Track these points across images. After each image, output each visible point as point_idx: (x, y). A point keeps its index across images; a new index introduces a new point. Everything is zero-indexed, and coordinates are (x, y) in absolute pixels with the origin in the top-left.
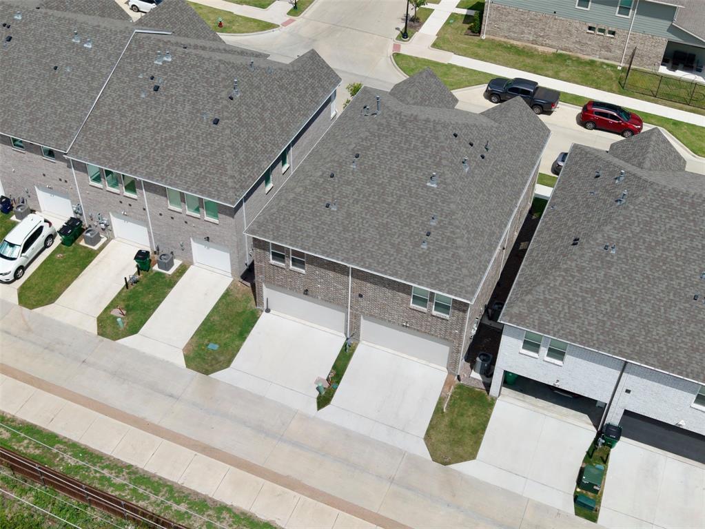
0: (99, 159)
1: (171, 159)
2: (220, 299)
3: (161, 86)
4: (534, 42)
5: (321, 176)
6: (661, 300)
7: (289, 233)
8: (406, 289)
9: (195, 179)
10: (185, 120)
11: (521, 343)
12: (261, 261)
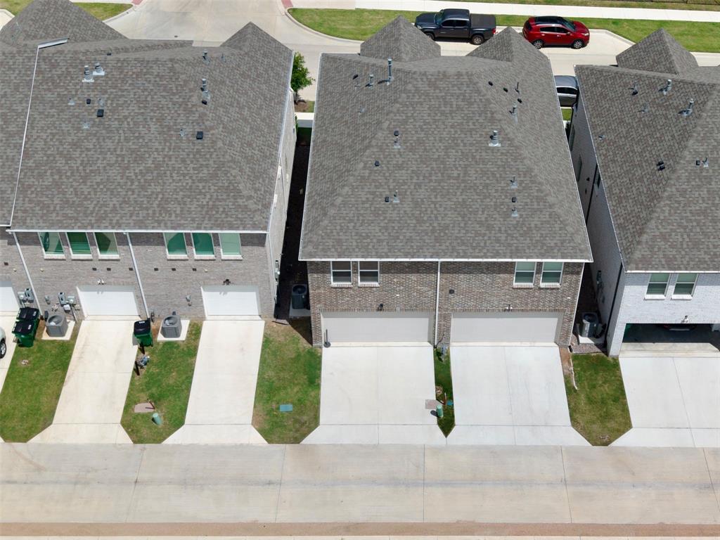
0: (60, 221)
1: (160, 196)
2: (262, 350)
3: (105, 108)
5: (365, 168)
7: (355, 244)
8: (508, 268)
9: (204, 213)
10: (157, 144)
11: (646, 288)
12: (319, 288)
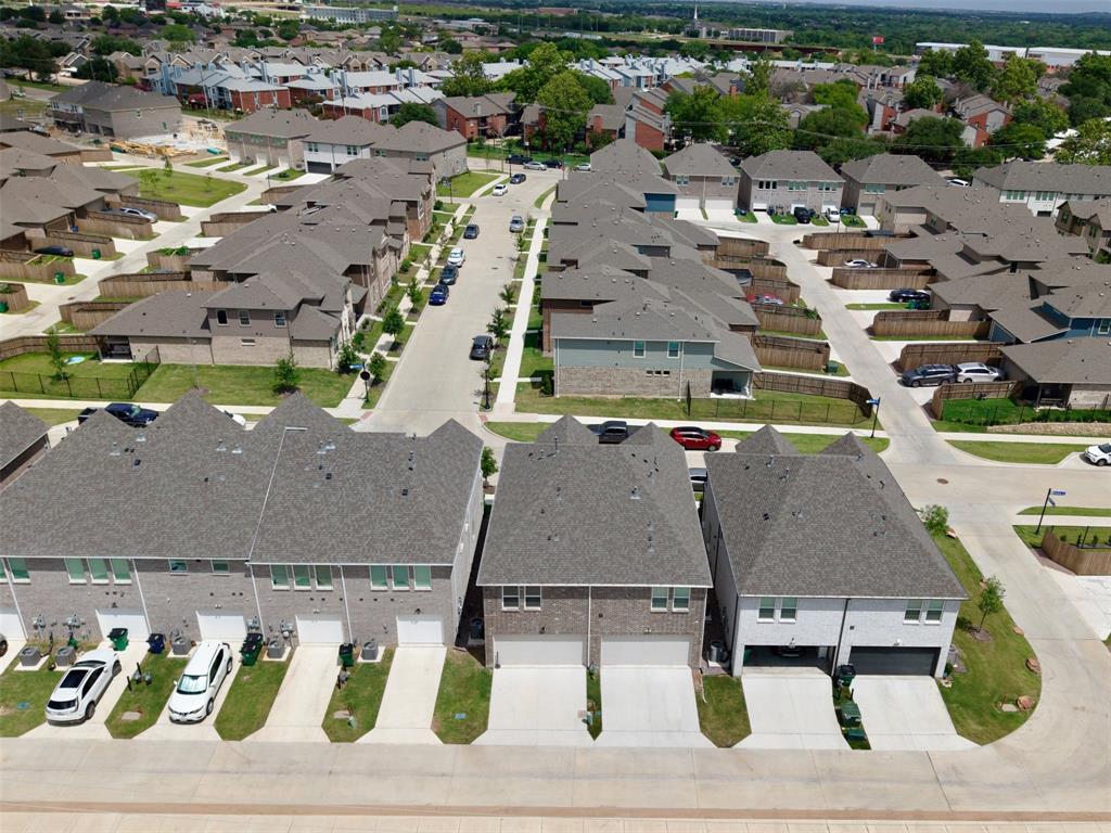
0: (289, 557)
1: (370, 537)
2: (444, 671)
3: (332, 473)
4: (603, 393)
5: (533, 515)
6: (852, 543)
7: (522, 573)
8: (645, 593)
9: (403, 550)
10: (370, 499)
11: (757, 612)
12: (492, 612)
